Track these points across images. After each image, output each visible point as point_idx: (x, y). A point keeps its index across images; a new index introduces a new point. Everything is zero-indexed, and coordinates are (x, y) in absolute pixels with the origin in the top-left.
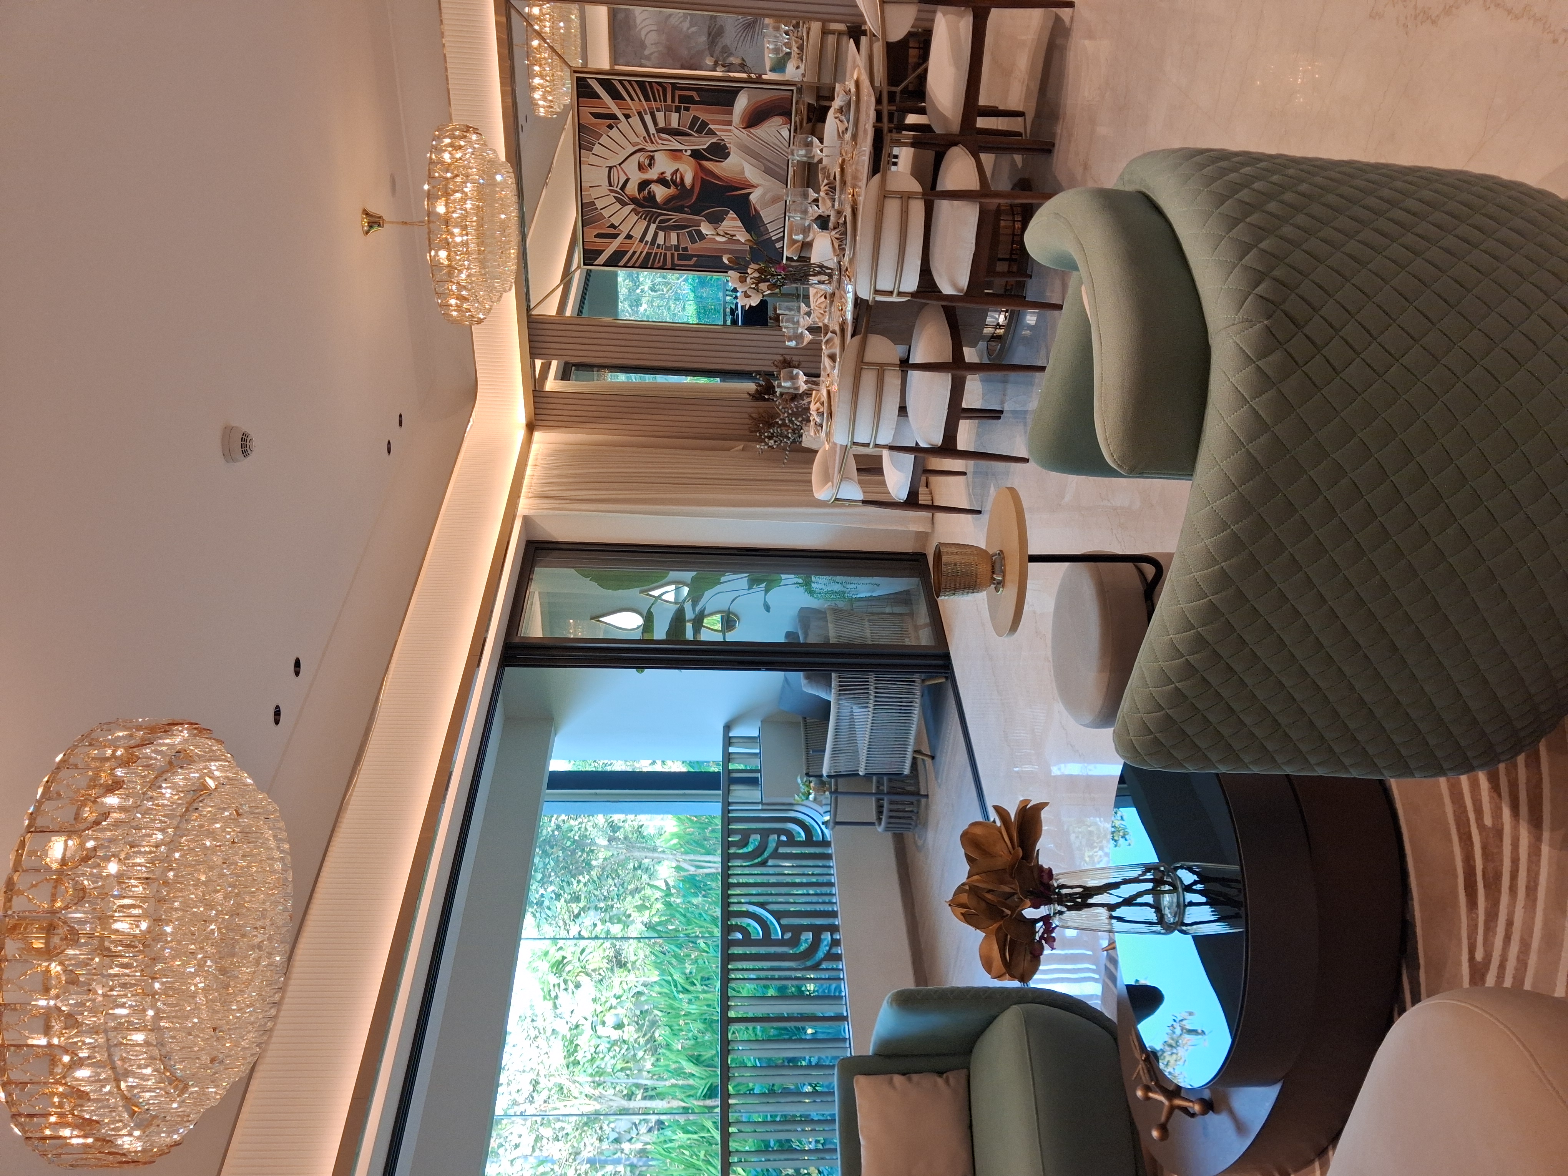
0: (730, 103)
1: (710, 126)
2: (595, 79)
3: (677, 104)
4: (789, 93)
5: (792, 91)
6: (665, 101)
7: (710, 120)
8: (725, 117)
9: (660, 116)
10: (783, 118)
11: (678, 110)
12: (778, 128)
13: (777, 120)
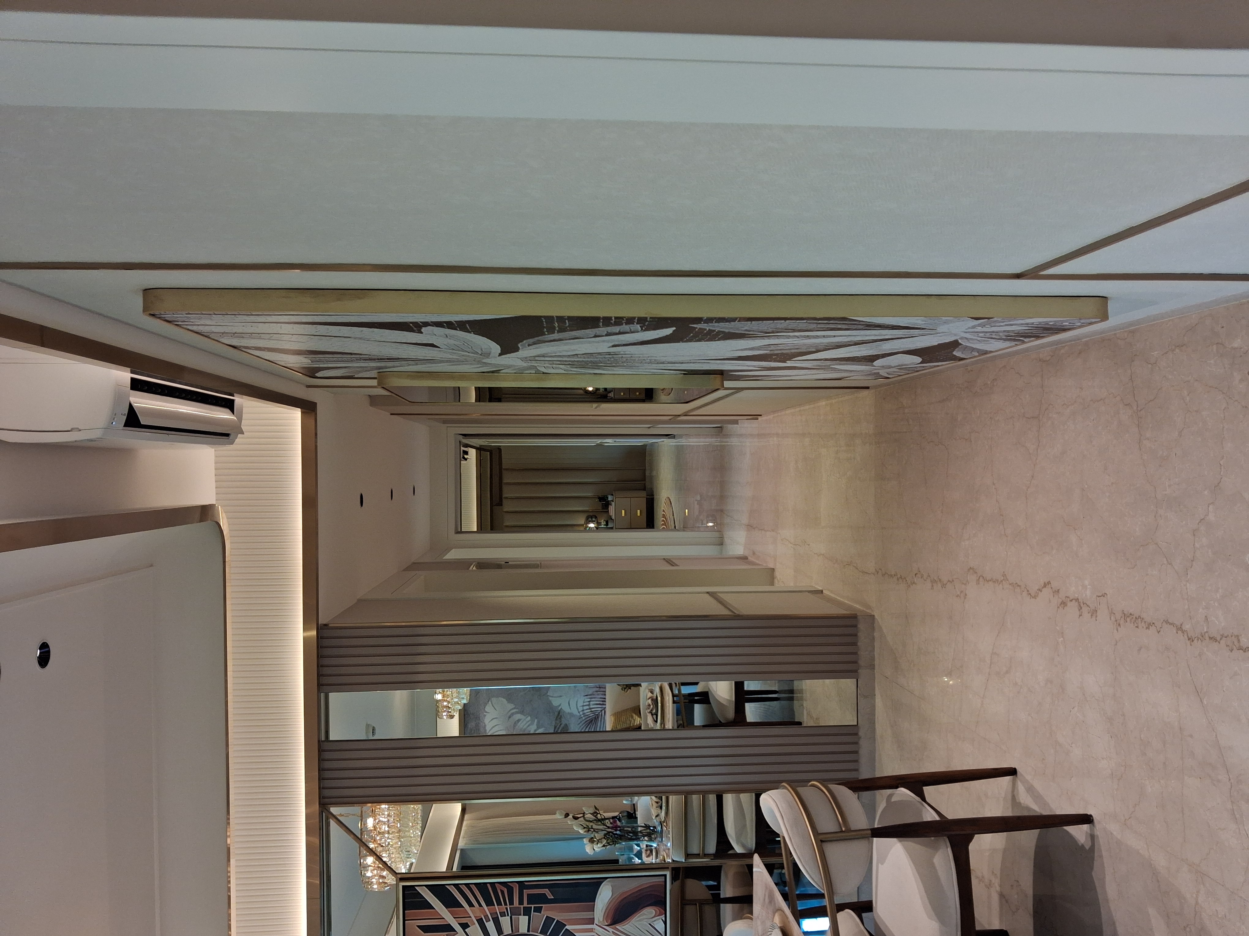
0: (592, 898)
1: (567, 927)
2: (426, 886)
3: (525, 905)
4: (662, 879)
5: (665, 876)
6: (511, 903)
7: (567, 920)
8: (586, 915)
9: (505, 922)
10: (657, 909)
11: (527, 912)
12: (650, 921)
13: (649, 912)
